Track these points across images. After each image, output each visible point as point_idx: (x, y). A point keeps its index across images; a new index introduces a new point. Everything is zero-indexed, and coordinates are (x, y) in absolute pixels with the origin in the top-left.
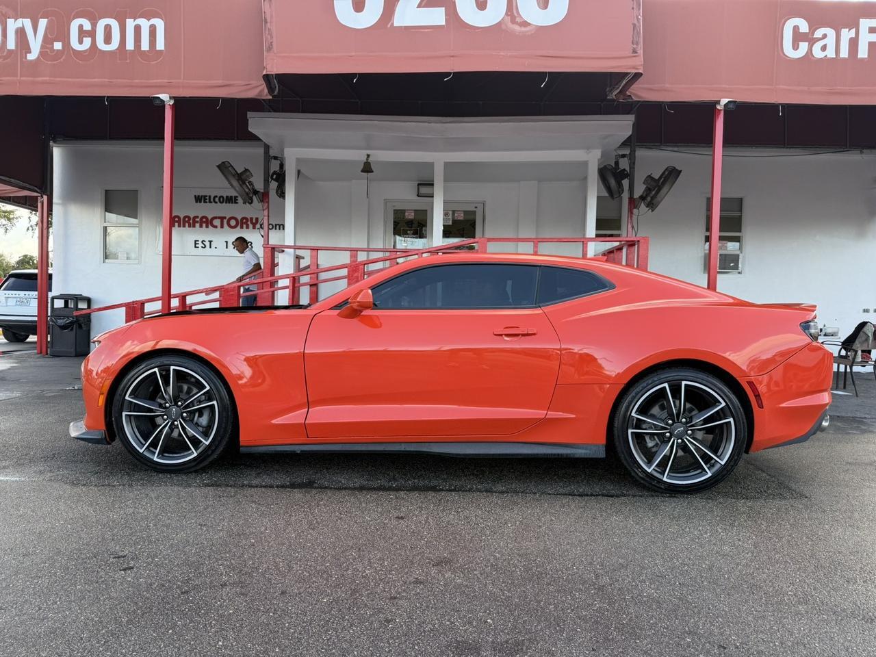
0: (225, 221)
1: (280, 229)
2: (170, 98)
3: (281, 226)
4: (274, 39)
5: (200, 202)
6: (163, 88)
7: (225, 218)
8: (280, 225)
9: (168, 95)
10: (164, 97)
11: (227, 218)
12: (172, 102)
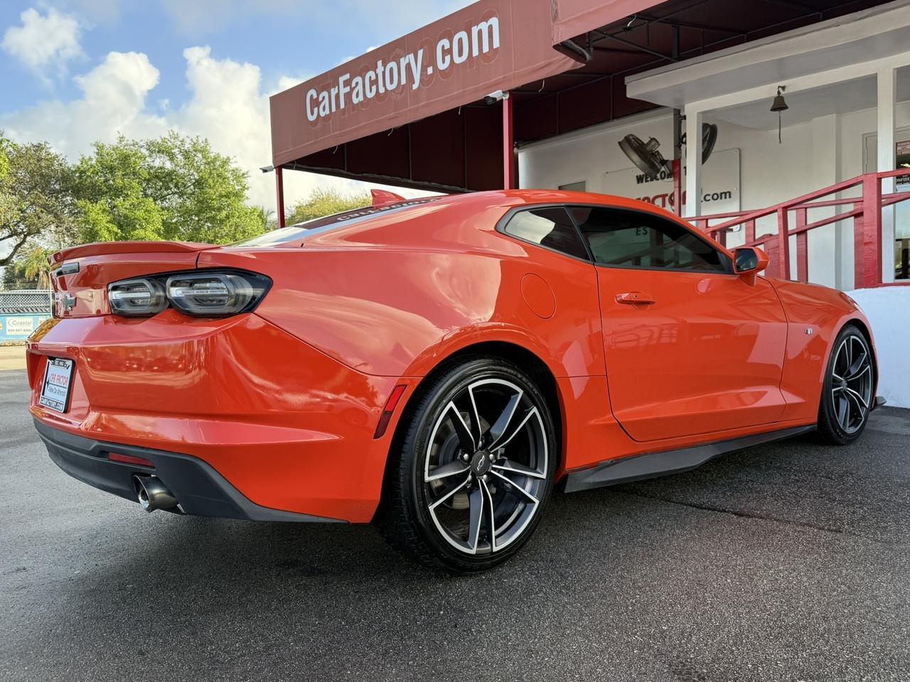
0: (667, 198)
1: (725, 198)
2: (504, 92)
3: (728, 194)
4: (559, 6)
5: (642, 182)
6: (494, 87)
7: (667, 195)
8: (725, 193)
9: (500, 91)
10: (497, 94)
11: (669, 195)
12: (507, 96)
